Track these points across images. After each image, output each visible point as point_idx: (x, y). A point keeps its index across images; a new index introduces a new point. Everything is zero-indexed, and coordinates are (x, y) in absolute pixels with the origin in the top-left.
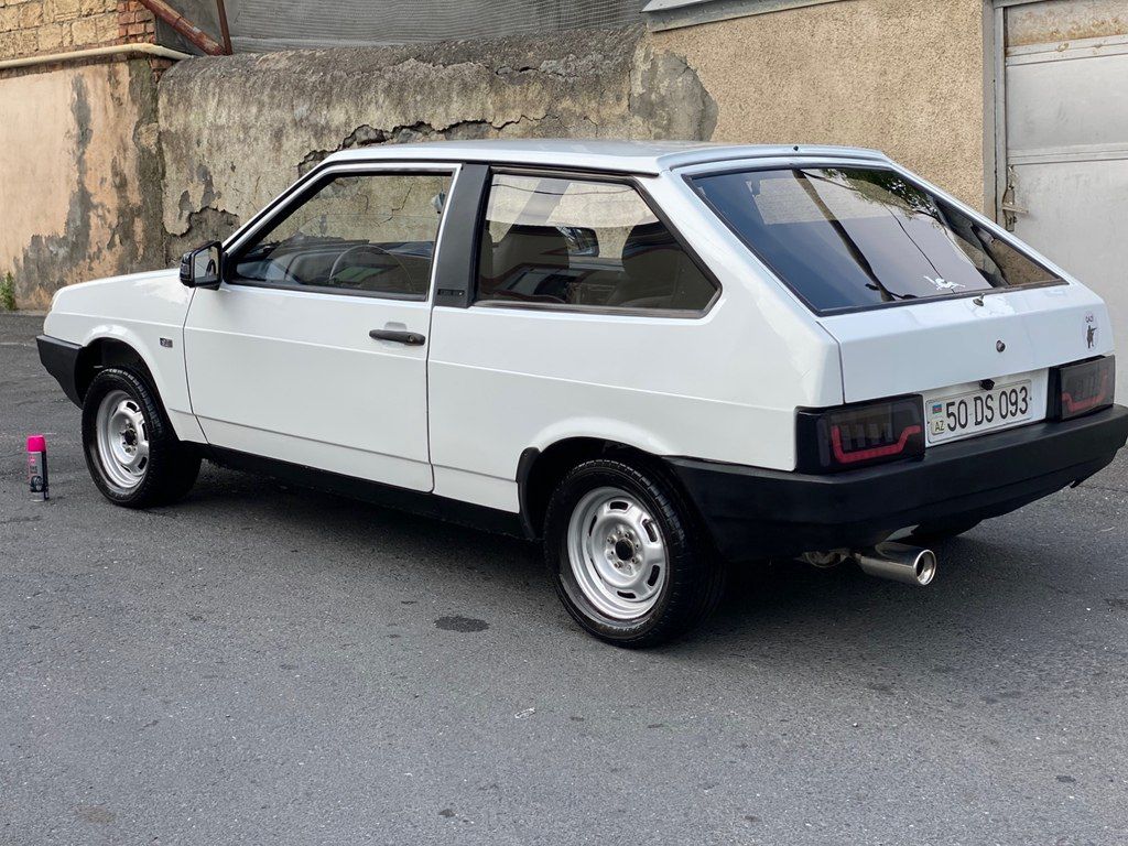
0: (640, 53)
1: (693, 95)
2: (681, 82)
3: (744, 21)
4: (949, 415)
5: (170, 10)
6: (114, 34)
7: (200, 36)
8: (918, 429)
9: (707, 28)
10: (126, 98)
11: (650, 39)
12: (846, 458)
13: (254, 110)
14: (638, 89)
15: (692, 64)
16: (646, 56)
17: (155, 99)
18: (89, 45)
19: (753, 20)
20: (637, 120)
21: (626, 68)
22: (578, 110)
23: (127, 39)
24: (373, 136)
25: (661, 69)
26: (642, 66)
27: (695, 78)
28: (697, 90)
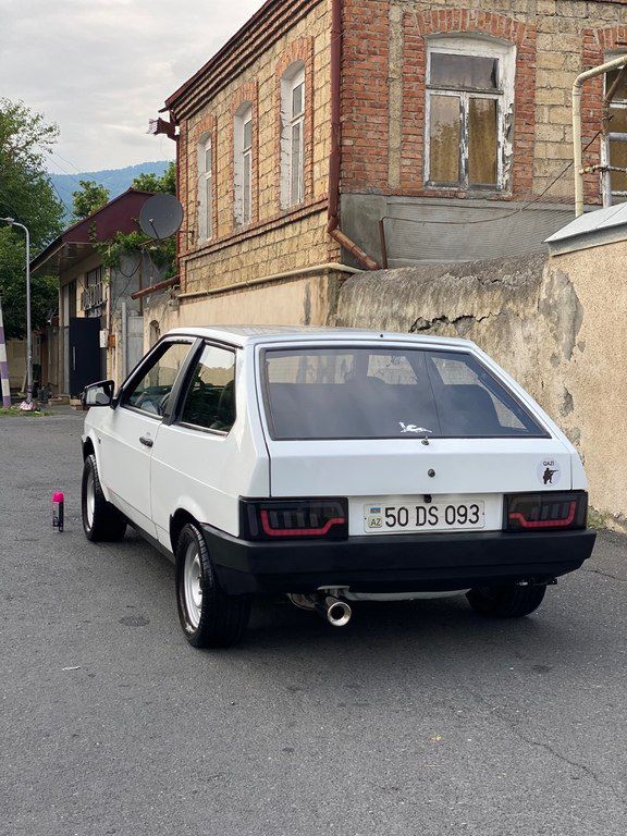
0: (546, 271)
1: (572, 301)
2: (566, 291)
3: (597, 249)
4: (387, 516)
5: (349, 242)
6: (325, 257)
7: (365, 258)
8: (341, 521)
9: (579, 254)
10: (325, 298)
11: (551, 261)
12: (272, 533)
13: (376, 306)
14: (544, 296)
15: (572, 279)
16: (549, 273)
17: (337, 298)
18: (315, 264)
19: (602, 248)
20: (542, 317)
21: (538, 282)
22: (515, 309)
23: (330, 260)
24: (424, 324)
25: (556, 282)
26: (546, 280)
27: (573, 288)
28: (573, 297)
